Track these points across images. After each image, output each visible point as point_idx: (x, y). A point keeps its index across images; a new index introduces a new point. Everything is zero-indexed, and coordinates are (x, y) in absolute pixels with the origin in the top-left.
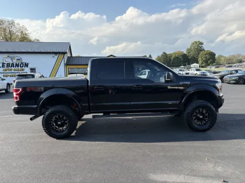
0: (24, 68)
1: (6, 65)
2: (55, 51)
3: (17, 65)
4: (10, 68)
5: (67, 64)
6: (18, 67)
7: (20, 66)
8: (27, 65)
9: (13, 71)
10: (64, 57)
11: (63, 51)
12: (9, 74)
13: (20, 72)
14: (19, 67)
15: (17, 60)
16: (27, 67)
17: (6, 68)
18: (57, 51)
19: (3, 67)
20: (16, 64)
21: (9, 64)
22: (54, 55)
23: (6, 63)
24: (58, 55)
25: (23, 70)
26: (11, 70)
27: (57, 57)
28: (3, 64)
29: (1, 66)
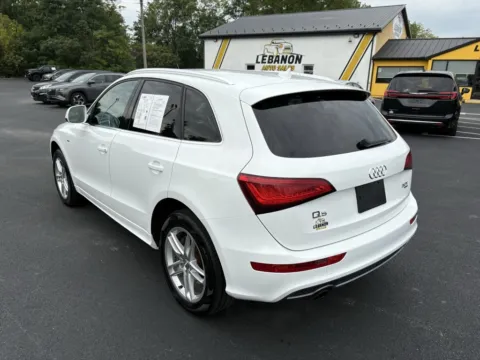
0: (293, 64)
1: (267, 58)
2: (356, 27)
3: (284, 59)
4: (273, 64)
5: (375, 59)
6: (285, 63)
7: (289, 62)
8: (299, 59)
10: (372, 40)
11: (374, 27)
14: (287, 64)
15: (286, 49)
16: (300, 62)
17: (267, 64)
18: (362, 27)
19: (263, 62)
20: (283, 57)
21: (273, 57)
22: (351, 37)
23: (268, 54)
24: (361, 37)
25: (292, 68)
26: (274, 68)
27: (358, 40)
28: (264, 56)
29: (260, 60)
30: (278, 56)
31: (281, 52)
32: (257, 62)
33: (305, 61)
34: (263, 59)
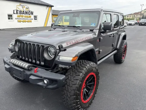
0: (30, 15)
1: (19, 12)
3: (26, 13)
4: (22, 15)
5: (52, 15)
6: (27, 14)
7: (29, 14)
8: (32, 13)
9: (24, 18)
10: (51, 9)
12: (22, 20)
13: (29, 18)
15: (27, 8)
16: (33, 15)
17: (19, 15)
19: (17, 14)
20: (26, 11)
21: (21, 11)
23: (19, 10)
24: (48, 7)
25: (30, 17)
26: (22, 17)
28: (17, 11)
29: (15, 12)
30: (23, 11)
31: (25, 9)
32: (14, 13)
33: (34, 14)
34: (17, 12)
